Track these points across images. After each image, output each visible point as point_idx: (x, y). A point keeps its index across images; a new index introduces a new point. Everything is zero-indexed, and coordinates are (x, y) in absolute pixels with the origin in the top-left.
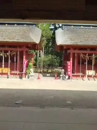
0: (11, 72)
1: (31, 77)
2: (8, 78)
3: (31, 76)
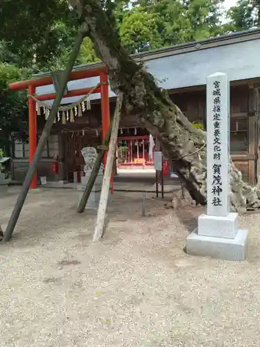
0: (146, 162)
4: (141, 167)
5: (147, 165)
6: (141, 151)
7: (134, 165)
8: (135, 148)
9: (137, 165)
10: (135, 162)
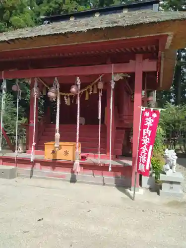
0: (83, 158)
1: (168, 185)
2: (73, 180)
3: (171, 183)
4: (68, 174)
5: (85, 167)
6: (68, 117)
7: (44, 163)
8: (48, 106)
9: (54, 164)
10: (47, 155)
